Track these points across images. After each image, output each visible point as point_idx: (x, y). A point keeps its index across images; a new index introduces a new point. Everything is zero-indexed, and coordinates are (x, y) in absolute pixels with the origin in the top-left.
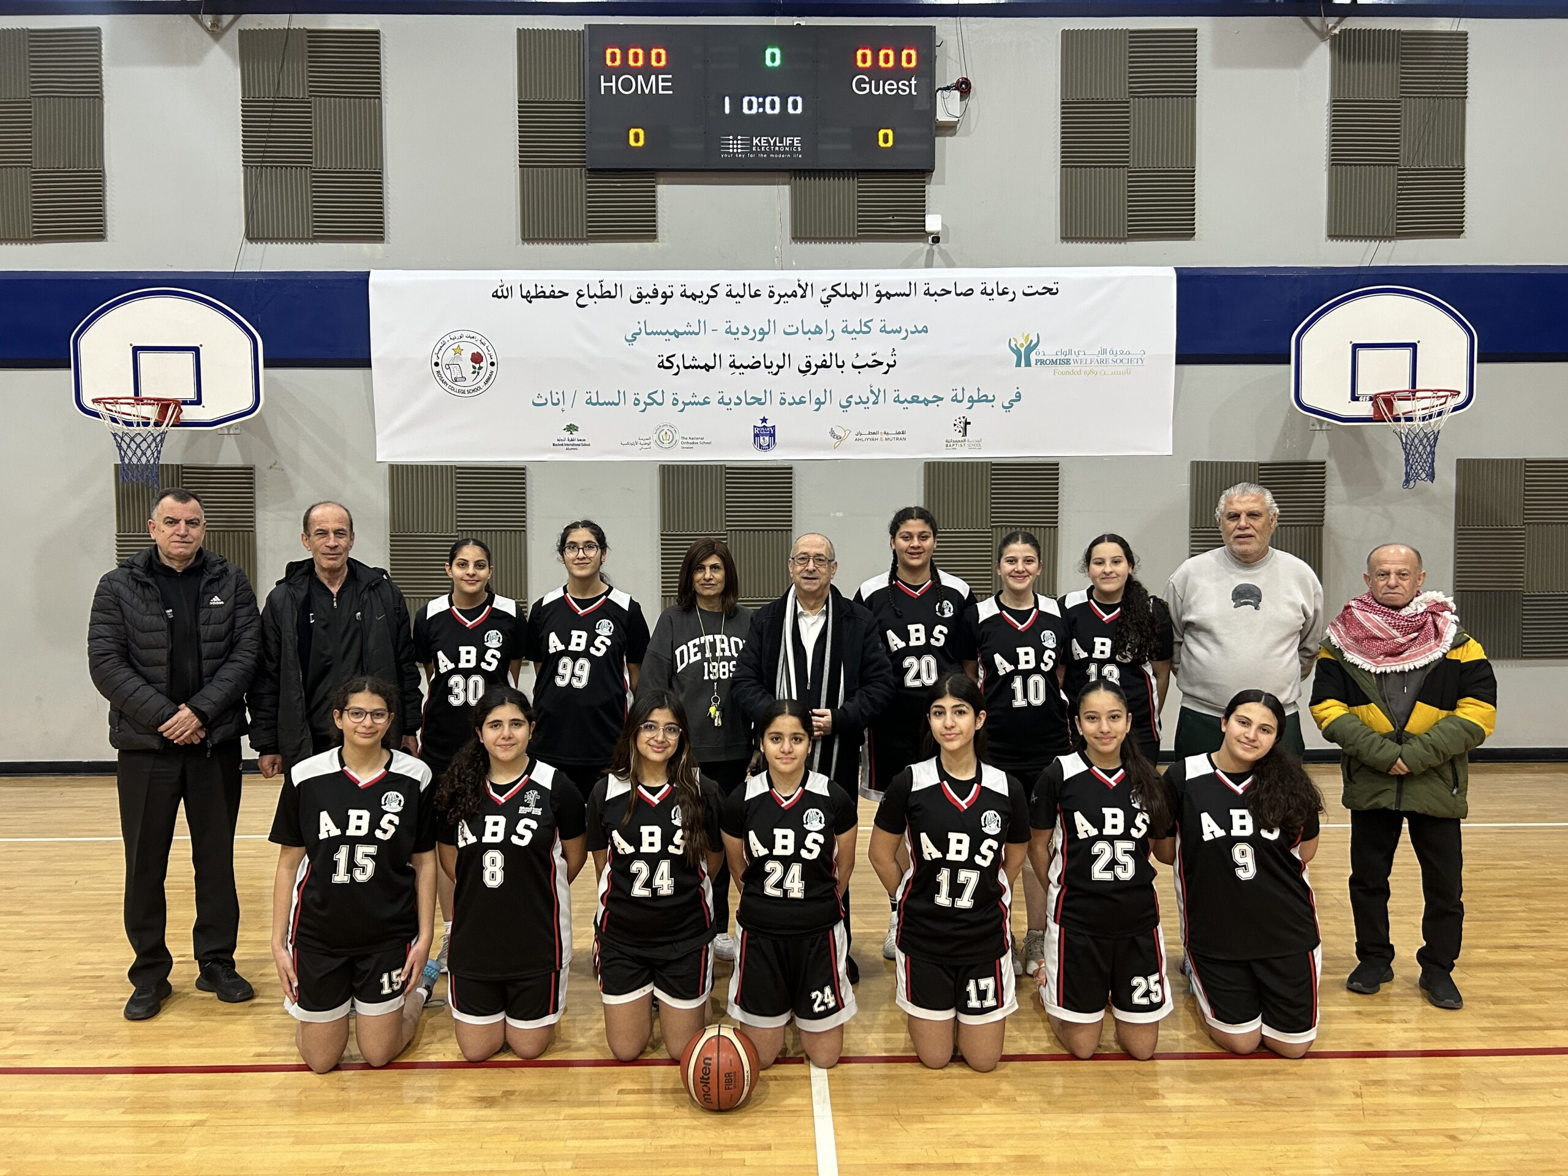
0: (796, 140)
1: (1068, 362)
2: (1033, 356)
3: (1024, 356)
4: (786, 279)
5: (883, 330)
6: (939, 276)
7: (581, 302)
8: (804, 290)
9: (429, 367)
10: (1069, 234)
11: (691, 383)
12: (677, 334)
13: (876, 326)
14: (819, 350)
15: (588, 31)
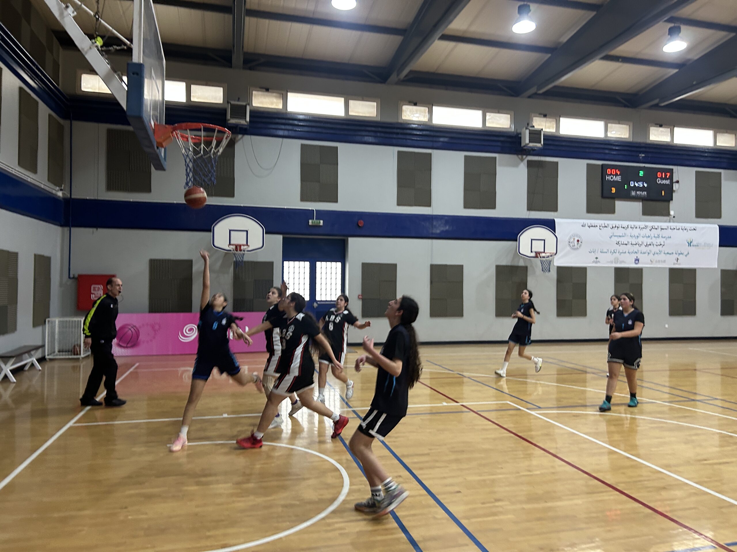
0: (646, 193)
2: (692, 244)
3: (690, 244)
4: (642, 224)
5: (662, 237)
6: (672, 225)
7: (600, 228)
8: (646, 227)
9: (567, 243)
10: (697, 216)
11: (622, 248)
12: (620, 236)
14: (649, 241)
15: (602, 165)
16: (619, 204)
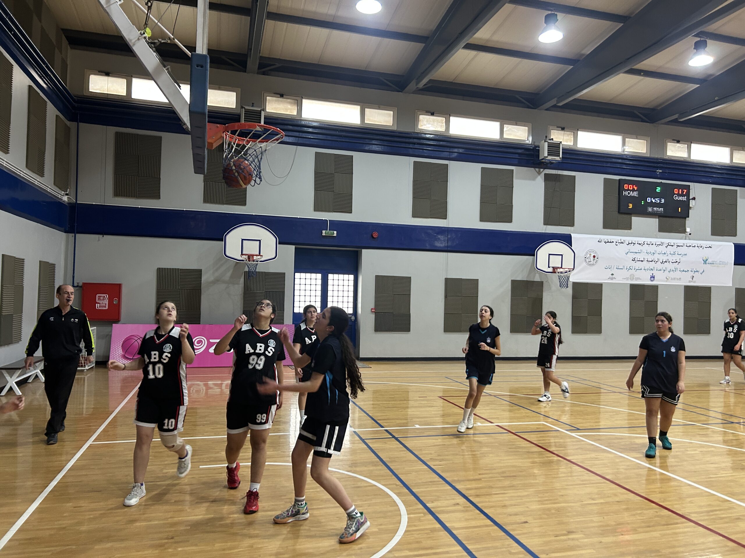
0: (662, 209)
1: (713, 264)
2: (707, 262)
3: (705, 262)
4: (658, 241)
5: (678, 254)
6: (688, 242)
7: (617, 244)
8: (662, 244)
9: (583, 258)
10: (713, 234)
11: (639, 265)
12: (636, 253)
13: (676, 253)
14: (665, 258)
15: (619, 180)
16: (636, 220)
